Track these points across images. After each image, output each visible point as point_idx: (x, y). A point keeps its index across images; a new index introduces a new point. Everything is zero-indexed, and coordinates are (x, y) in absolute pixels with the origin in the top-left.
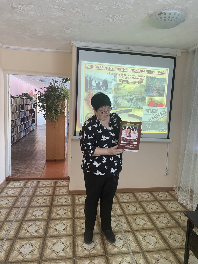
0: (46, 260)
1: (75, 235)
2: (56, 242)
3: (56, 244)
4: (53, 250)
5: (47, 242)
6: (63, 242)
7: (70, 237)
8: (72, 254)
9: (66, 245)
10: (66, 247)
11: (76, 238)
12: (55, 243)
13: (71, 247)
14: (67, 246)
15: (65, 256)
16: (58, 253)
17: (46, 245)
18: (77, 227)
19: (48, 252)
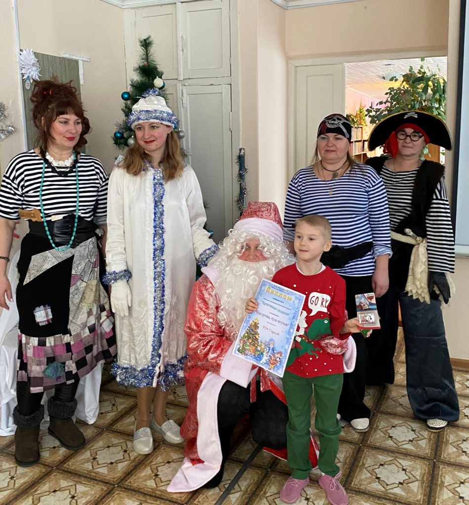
0: (357, 492)
1: (438, 461)
2: (387, 463)
3: (386, 466)
4: (378, 476)
5: (365, 457)
6: (404, 468)
7: (425, 462)
8: (424, 499)
9: (411, 476)
10: (410, 480)
11: (439, 467)
12: (384, 464)
13: (422, 483)
14: (414, 479)
15: (405, 497)
16: (389, 487)
17: (361, 462)
18: (446, 445)
19: (363, 477)
